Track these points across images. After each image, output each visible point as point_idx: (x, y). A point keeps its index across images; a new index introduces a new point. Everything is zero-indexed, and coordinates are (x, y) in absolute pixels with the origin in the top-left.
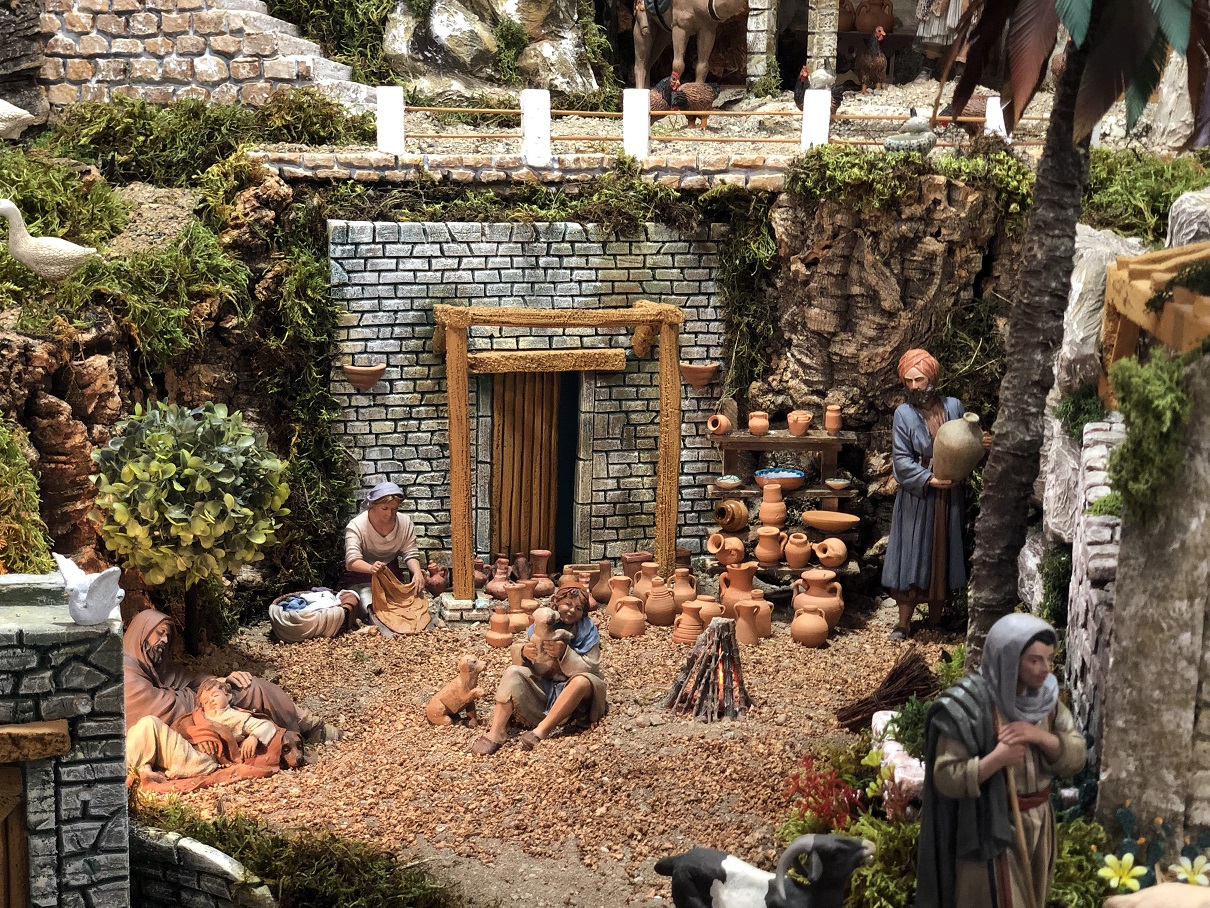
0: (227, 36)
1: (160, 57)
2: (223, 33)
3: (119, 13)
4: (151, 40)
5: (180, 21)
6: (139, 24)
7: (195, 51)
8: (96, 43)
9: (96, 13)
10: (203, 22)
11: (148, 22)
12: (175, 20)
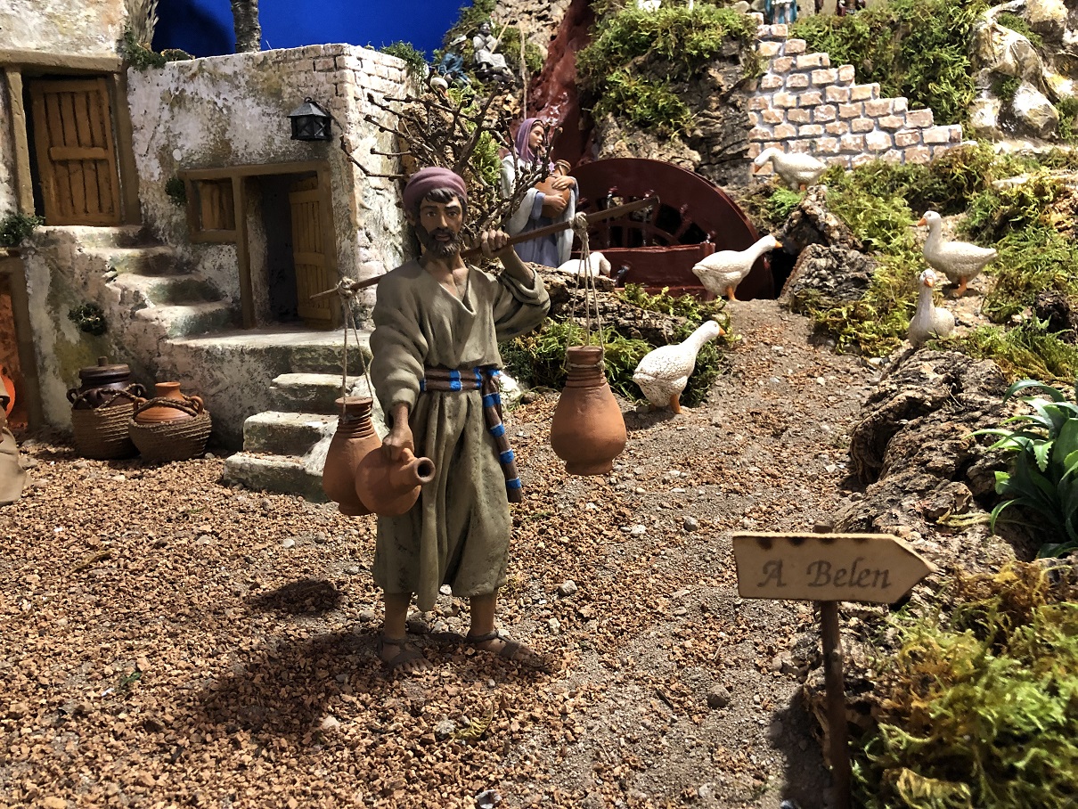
0: (892, 117)
1: (837, 136)
2: (888, 114)
3: (805, 107)
4: (831, 124)
5: (854, 109)
6: (821, 114)
7: (867, 129)
8: (786, 130)
9: (786, 109)
10: (873, 108)
11: (828, 112)
12: (850, 108)
